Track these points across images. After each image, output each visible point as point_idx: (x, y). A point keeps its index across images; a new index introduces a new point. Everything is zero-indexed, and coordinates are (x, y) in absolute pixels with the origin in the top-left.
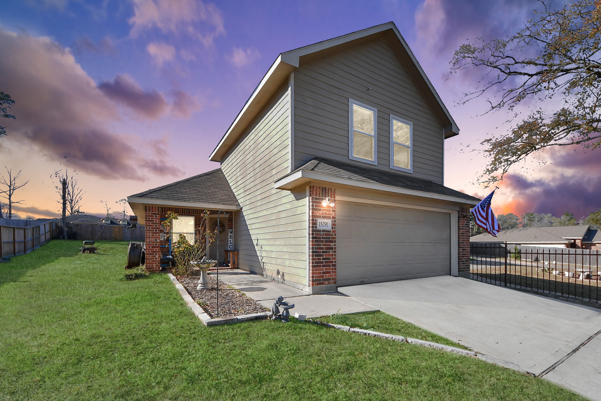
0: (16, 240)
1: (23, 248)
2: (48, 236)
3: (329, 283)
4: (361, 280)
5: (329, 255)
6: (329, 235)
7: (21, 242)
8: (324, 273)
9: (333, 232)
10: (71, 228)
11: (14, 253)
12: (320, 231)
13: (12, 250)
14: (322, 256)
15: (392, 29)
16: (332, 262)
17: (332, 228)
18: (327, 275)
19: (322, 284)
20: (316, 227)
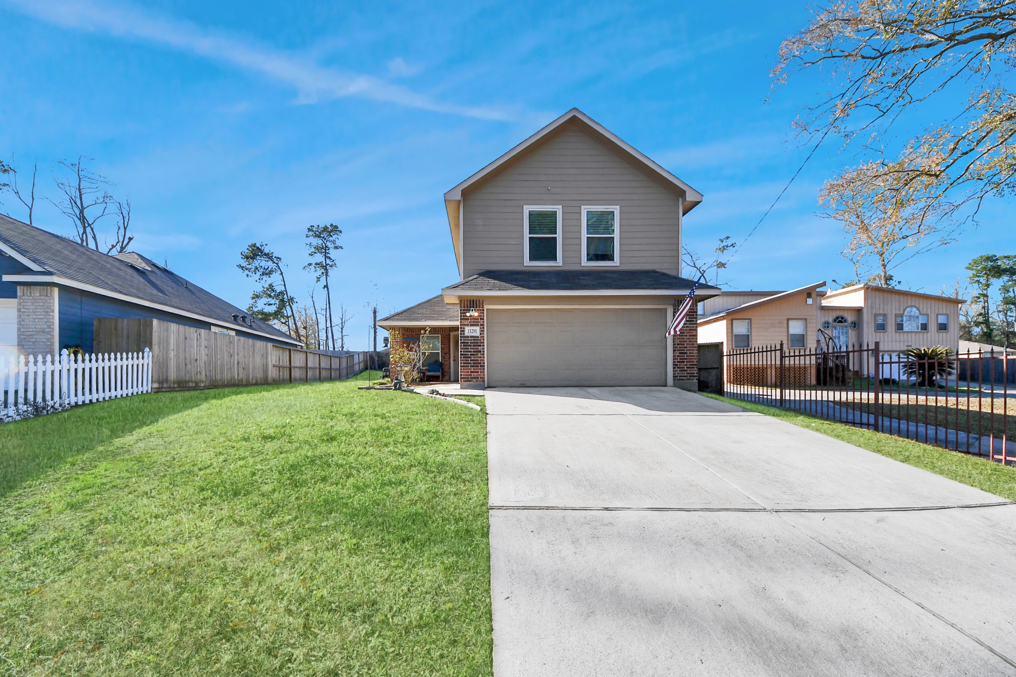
0: (332, 367)
1: (338, 375)
2: (362, 366)
3: (477, 381)
4: (522, 383)
5: (477, 357)
6: (477, 340)
7: (337, 369)
8: (471, 372)
9: (481, 337)
10: (381, 357)
11: (331, 378)
12: (468, 337)
13: (329, 376)
14: (471, 357)
15: (574, 116)
16: (481, 363)
17: (481, 334)
18: (475, 374)
19: (470, 381)
20: (464, 334)
